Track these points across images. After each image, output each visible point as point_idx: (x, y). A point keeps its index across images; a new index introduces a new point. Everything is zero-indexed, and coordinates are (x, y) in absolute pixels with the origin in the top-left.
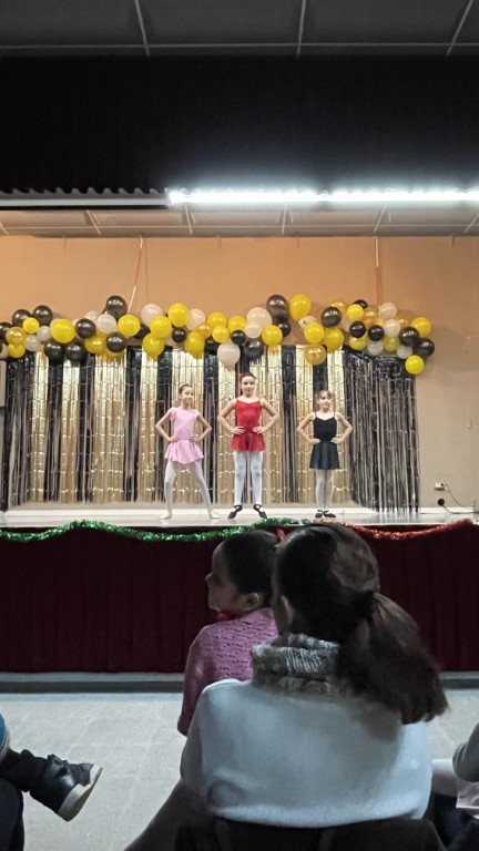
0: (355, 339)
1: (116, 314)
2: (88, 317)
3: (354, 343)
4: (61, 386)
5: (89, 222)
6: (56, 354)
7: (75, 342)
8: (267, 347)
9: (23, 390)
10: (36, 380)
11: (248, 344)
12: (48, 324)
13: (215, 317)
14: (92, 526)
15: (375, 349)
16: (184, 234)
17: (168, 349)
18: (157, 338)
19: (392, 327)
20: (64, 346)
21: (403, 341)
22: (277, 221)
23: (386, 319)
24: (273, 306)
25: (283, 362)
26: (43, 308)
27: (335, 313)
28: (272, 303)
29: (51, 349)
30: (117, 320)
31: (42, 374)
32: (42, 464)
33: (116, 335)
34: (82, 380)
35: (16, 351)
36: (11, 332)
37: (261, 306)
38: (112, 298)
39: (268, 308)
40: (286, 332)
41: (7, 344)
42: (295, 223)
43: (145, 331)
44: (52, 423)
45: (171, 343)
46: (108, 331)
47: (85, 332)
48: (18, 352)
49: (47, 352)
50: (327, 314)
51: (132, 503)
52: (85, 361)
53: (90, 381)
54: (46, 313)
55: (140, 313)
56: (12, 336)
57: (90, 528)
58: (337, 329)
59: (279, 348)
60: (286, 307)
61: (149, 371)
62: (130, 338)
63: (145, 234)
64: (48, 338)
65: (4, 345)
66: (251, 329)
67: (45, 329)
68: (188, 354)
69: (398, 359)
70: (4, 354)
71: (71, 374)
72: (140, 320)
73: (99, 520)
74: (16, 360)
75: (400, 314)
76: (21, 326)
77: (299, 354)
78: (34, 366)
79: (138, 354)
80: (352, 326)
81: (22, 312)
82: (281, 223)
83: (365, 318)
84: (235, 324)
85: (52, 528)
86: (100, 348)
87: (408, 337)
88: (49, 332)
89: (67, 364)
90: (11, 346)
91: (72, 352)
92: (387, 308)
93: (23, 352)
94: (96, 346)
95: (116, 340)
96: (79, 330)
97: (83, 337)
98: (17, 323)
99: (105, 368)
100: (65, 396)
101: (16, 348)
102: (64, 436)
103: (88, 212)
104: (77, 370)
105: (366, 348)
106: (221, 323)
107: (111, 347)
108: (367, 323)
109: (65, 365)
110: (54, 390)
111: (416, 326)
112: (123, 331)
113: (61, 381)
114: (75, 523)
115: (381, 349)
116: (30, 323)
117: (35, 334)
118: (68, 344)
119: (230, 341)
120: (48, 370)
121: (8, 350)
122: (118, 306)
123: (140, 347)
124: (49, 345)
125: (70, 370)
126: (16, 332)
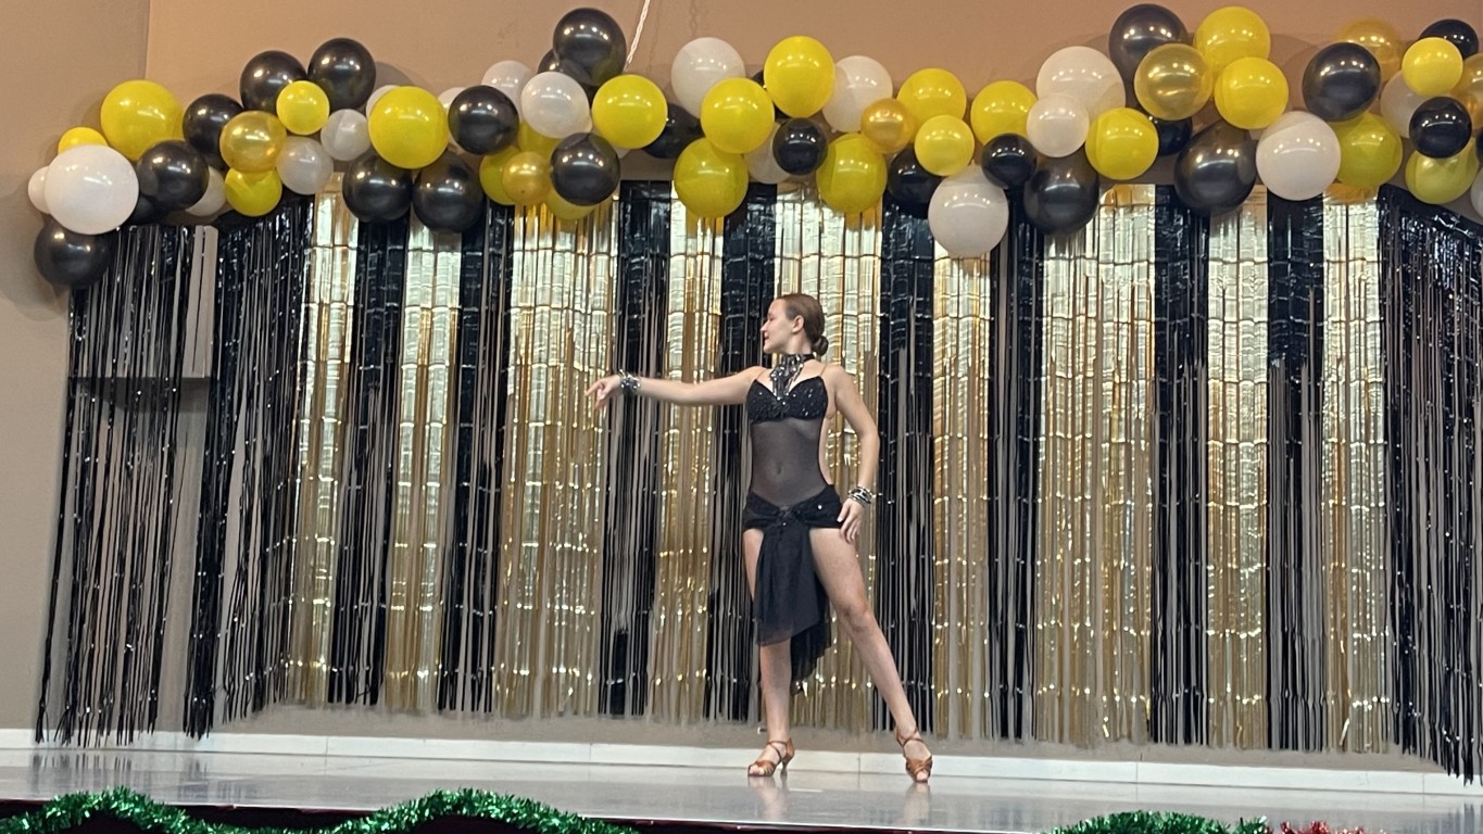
0: (1427, 162)
1: (588, 69)
2: (491, 80)
3: (1429, 177)
4: (396, 316)
6: (383, 203)
7: (448, 166)
8: (1109, 186)
10: (315, 291)
11: (1042, 177)
12: (359, 104)
13: (930, 86)
17: (763, 193)
18: (723, 157)
20: (405, 175)
24: (1131, 46)
25: (1160, 241)
26: (343, 47)
27: (1357, 65)
28: (1131, 33)
29: (366, 190)
30: (591, 92)
31: (334, 270)
32: (326, 575)
33: (586, 141)
34: (469, 296)
35: (251, 192)
36: (236, 130)
37: (1089, 45)
38: (574, 17)
39: (1115, 50)
41: (223, 169)
43: (683, 129)
44: (362, 440)
45: (771, 172)
46: (562, 133)
47: (481, 133)
48: (256, 196)
49: (355, 199)
50: (1326, 71)
51: (628, 722)
52: (478, 229)
53: (494, 300)
54: (353, 64)
55: (669, 67)
56: (242, 143)
59: (1149, 193)
61: (694, 268)
62: (632, 152)
65: (212, 172)
66: (1050, 126)
67: (348, 121)
68: (827, 212)
70: (209, 203)
71: (432, 273)
72: (668, 91)
73: (519, 791)
74: (248, 223)
76: (274, 112)
78: (309, 244)
79: (657, 210)
80: (1416, 121)
81: (277, 61)
83: (1464, 87)
84: (997, 109)
86: (532, 185)
88: (363, 128)
89: (420, 239)
90: (235, 176)
91: (438, 200)
93: (274, 197)
94: (519, 178)
95: (587, 160)
96: (462, 125)
97: (479, 149)
98: (259, 98)
99: (544, 256)
100: (410, 350)
101: (251, 182)
102: (404, 485)
104: (452, 261)
105: (1469, 190)
106: (942, 107)
107: (567, 183)
109: (412, 244)
110: (375, 326)
112: (608, 132)
113: (399, 295)
116: (300, 99)
117: (316, 136)
118: (422, 173)
119: (979, 169)
120: (353, 256)
121: (228, 189)
122: (596, 44)
123: (666, 186)
124: (361, 175)
125: (428, 258)
126: (263, 136)
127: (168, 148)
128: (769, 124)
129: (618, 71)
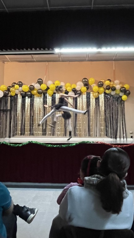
1: (40, 83)
2: (32, 85)
3: (107, 91)
4: (25, 104)
5: (33, 58)
6: (24, 95)
7: (29, 91)
8: (82, 93)
9: (15, 105)
10: (18, 102)
11: (77, 92)
12: (21, 87)
13: (68, 84)
14: (34, 143)
15: (113, 93)
16: (59, 61)
17: (55, 93)
18: (51, 90)
19: (118, 87)
20: (26, 93)
21: (121, 91)
22: (85, 57)
23: (116, 85)
24: (84, 81)
25: (87, 97)
26: (20, 82)
27: (102, 83)
28: (84, 80)
29: (22, 93)
30: (40, 85)
31: (20, 100)
32: (20, 125)
33: (40, 89)
34: (31, 102)
36: (11, 89)
37: (81, 81)
38: (39, 79)
39: (83, 82)
40: (88, 89)
41: (10, 92)
42: (90, 57)
43: (48, 88)
44: (22, 114)
46: (38, 89)
47: (31, 89)
48: (13, 94)
49: (21, 94)
50: (99, 83)
51: (45, 136)
52: (31, 97)
53: (33, 102)
54: (21, 83)
55: (47, 83)
57: (33, 143)
58: (102, 87)
59: (86, 93)
60: (88, 82)
61: (49, 99)
62: (44, 90)
63: (48, 61)
64: (21, 90)
65: (9, 92)
66: (78, 88)
67: (21, 88)
69: (120, 96)
70: (9, 95)
71: (28, 100)
72: (47, 85)
73: (36, 141)
74: (13, 96)
75: (120, 83)
76: (14, 87)
77: (91, 95)
78: (18, 98)
79: (46, 95)
80: (106, 87)
81: (15, 83)
82: (86, 57)
83: (110, 84)
84: (73, 86)
85: (23, 143)
86: (36, 93)
87: (123, 90)
88: (22, 89)
89: (27, 97)
90: (11, 93)
91: (28, 94)
92: (117, 82)
93: (15, 94)
94: (35, 92)
95: (40, 91)
96: (30, 88)
97: (31, 90)
98: (13, 86)
99: (37, 99)
100: (26, 106)
102: (26, 118)
103: (32, 55)
104: (30, 99)
105: (110, 93)
106: (69, 86)
107: (39, 93)
108: (111, 86)
109: (26, 98)
110: (23, 105)
111: (125, 87)
112: (42, 88)
113: (25, 102)
114: (29, 142)
115: (115, 93)
116: (16, 86)
117: (18, 89)
118: (27, 92)
119: (72, 91)
120: (21, 99)
121: (11, 94)
122: (41, 81)
123: (47, 93)
124: (22, 92)
125: (27, 99)
126: (13, 89)
127: (6, 91)
128: (55, 88)
129: (42, 83)
